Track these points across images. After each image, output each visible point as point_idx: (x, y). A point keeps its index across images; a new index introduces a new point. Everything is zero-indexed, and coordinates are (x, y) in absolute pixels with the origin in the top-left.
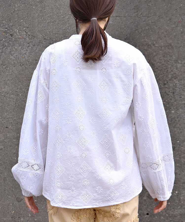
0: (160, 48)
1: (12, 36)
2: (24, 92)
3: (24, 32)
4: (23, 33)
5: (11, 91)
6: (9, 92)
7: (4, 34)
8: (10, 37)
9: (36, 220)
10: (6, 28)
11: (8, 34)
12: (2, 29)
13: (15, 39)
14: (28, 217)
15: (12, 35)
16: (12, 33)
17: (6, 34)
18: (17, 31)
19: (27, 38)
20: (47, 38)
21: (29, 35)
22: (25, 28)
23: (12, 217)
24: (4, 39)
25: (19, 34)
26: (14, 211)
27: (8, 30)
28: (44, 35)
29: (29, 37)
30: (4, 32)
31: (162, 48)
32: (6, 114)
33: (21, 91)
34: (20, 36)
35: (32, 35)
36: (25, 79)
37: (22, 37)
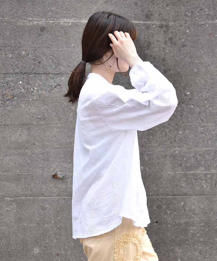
0: (170, 76)
1: (40, 64)
2: (50, 113)
3: (51, 60)
4: (49, 61)
5: (38, 112)
6: (36, 113)
7: (33, 61)
8: (38, 64)
9: (58, 226)
10: (34, 56)
11: (36, 62)
12: (31, 57)
13: (42, 66)
14: (52, 223)
15: (39, 62)
16: (40, 61)
17: (35, 62)
18: (45, 59)
19: (53, 66)
20: (71, 65)
21: (55, 63)
22: (51, 57)
23: (37, 224)
24: (32, 66)
25: (46, 62)
26: (39, 219)
27: (36, 58)
28: (69, 63)
29: (55, 64)
30: (33, 60)
31: (172, 75)
32: (33, 132)
33: (47, 112)
34: (47, 64)
35: (58, 63)
36: (51, 101)
37: (48, 64)
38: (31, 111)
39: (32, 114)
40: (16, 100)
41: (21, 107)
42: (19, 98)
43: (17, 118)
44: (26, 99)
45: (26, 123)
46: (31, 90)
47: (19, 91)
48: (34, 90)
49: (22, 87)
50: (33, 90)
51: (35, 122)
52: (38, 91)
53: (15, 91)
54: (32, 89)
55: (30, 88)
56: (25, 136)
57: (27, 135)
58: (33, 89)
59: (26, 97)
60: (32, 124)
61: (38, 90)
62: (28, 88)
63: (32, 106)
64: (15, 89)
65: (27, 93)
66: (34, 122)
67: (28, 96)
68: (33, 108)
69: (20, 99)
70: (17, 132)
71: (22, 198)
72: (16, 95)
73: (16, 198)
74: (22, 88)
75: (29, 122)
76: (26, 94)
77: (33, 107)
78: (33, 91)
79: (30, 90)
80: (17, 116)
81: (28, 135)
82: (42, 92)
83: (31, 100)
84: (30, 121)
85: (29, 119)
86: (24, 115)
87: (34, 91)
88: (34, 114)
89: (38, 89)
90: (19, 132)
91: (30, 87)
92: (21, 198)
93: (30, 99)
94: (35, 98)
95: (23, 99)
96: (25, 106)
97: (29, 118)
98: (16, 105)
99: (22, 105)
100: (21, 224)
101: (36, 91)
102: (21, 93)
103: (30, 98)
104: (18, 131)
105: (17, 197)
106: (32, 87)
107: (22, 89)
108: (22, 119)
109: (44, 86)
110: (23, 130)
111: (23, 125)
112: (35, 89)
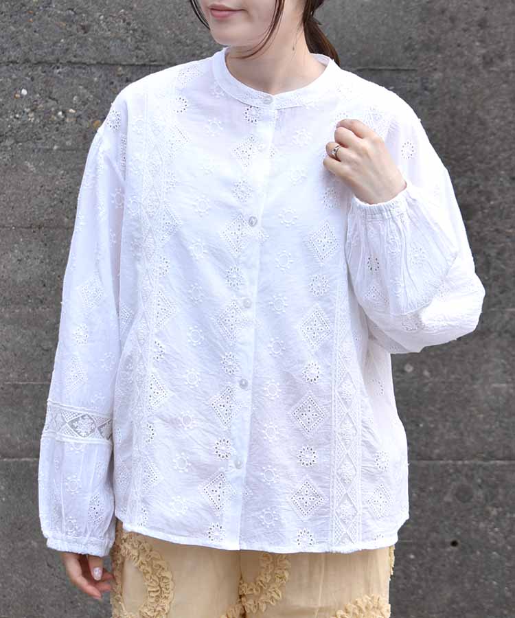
38: (57, 183)
39: (58, 192)
40: (9, 148)
41: (25, 169)
42: (17, 142)
43: (12, 204)
44: (40, 146)
45: (38, 224)
46: (58, 117)
47: (18, 118)
48: (66, 116)
49: (27, 108)
50: (63, 117)
51: (68, 218)
52: (79, 119)
53: (7, 120)
54: (60, 113)
55: (53, 109)
56: (37, 262)
57: (45, 259)
58: (64, 112)
59: (41, 139)
60: (57, 227)
61: (79, 116)
62: (47, 112)
63: (58, 168)
64: (7, 113)
65: (44, 126)
66: (66, 219)
67: (46, 135)
68: (63, 175)
69: (20, 144)
70: (12, 251)
71: (25, 462)
72: (10, 133)
73: (5, 460)
74: (27, 110)
75: (52, 220)
76: (40, 131)
77: (62, 172)
78: (63, 120)
79: (55, 118)
80: (13, 198)
81: (47, 261)
82: (93, 122)
83: (55, 147)
84: (52, 216)
85: (50, 210)
86: (36, 196)
87: (67, 120)
88: (67, 193)
89: (80, 113)
90: (16, 251)
91: (53, 106)
92: (23, 459)
93: (54, 145)
94: (68, 143)
95: (31, 145)
96: (36, 167)
97: (51, 206)
98: (9, 164)
99: (29, 164)
100: (20, 544)
101: (73, 120)
102: (25, 125)
103: (54, 142)
104: (16, 245)
105: (9, 457)
106: (61, 107)
107: (28, 113)
108: (26, 207)
109: (97, 104)
110: (30, 243)
111: (31, 227)
112: (71, 113)
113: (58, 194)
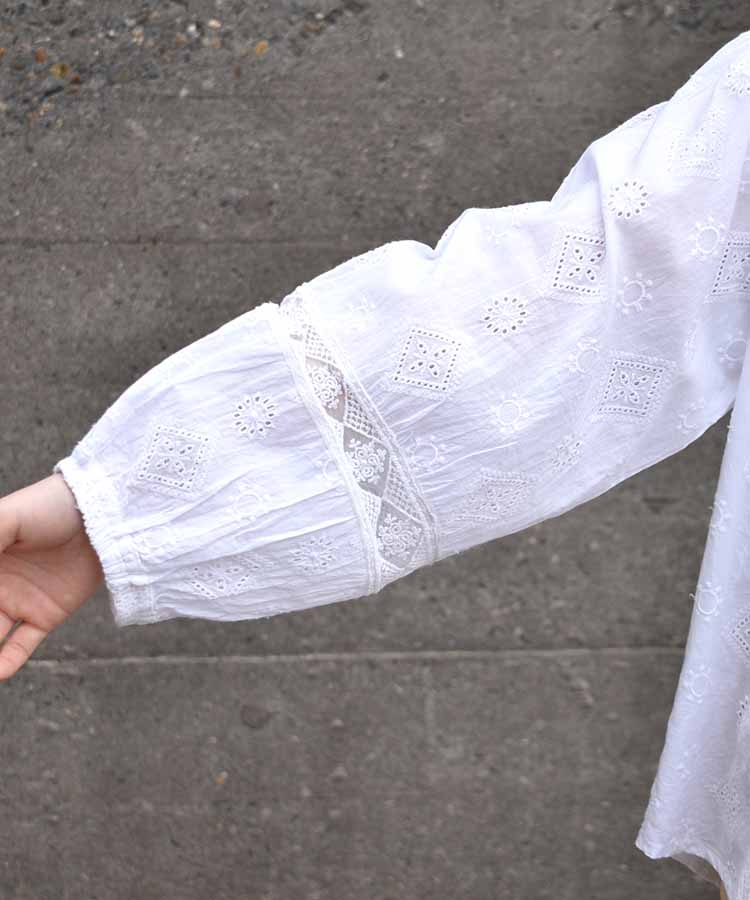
38: (187, 159)
39: (189, 176)
40: (97, 95)
41: (128, 134)
42: (111, 83)
43: (103, 199)
44: (154, 89)
45: (154, 234)
46: (189, 36)
47: (112, 39)
48: (203, 34)
49: (131, 17)
50: (197, 35)
51: (207, 222)
52: (227, 40)
53: (93, 40)
54: (192, 28)
55: (178, 20)
56: (150, 307)
57: (164, 299)
58: (199, 26)
59: (155, 76)
60: (188, 240)
61: (227, 34)
62: (169, 26)
63: (189, 129)
64: (91, 28)
65: (162, 51)
66: (203, 227)
67: (165, 71)
68: (197, 144)
69: (117, 86)
70: (104, 286)
71: (131, 665)
72: (98, 66)
73: (94, 661)
74: (130, 22)
75: (177, 227)
76: (154, 62)
77: (196, 139)
78: (198, 41)
79: (183, 38)
80: (104, 188)
81: (170, 303)
82: (253, 45)
83: (184, 92)
84: (178, 221)
85: (174, 209)
86: (147, 184)
87: (206, 41)
88: (205, 176)
89: (229, 27)
90: (111, 286)
91: (177, 16)
92: (127, 660)
93: (180, 87)
94: (208, 84)
95: (139, 89)
96: (149, 129)
97: (177, 203)
98: (97, 125)
99: (133, 124)
100: (122, 808)
101: (216, 41)
102: (126, 49)
103: (181, 83)
104: (111, 276)
105: (102, 656)
106: (194, 17)
107: (132, 28)
108: (130, 204)
109: (262, 9)
110: (138, 271)
111: (138, 241)
112: (211, 28)
113: (187, 181)
